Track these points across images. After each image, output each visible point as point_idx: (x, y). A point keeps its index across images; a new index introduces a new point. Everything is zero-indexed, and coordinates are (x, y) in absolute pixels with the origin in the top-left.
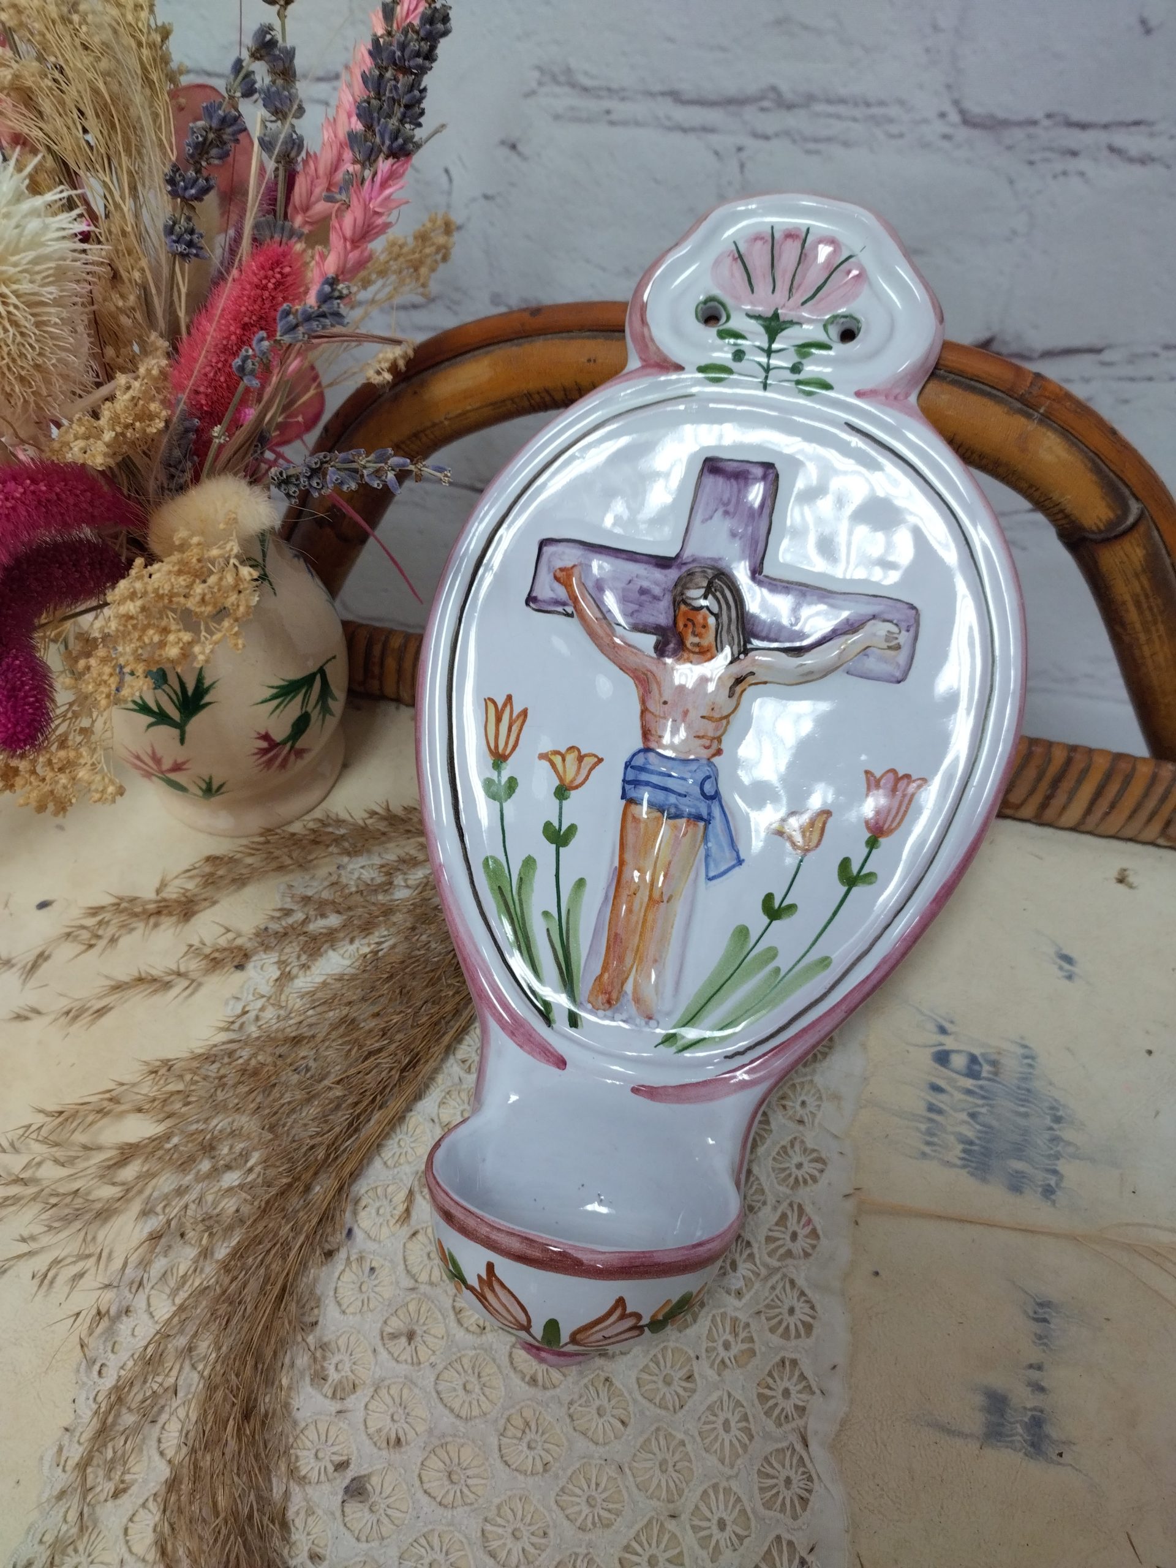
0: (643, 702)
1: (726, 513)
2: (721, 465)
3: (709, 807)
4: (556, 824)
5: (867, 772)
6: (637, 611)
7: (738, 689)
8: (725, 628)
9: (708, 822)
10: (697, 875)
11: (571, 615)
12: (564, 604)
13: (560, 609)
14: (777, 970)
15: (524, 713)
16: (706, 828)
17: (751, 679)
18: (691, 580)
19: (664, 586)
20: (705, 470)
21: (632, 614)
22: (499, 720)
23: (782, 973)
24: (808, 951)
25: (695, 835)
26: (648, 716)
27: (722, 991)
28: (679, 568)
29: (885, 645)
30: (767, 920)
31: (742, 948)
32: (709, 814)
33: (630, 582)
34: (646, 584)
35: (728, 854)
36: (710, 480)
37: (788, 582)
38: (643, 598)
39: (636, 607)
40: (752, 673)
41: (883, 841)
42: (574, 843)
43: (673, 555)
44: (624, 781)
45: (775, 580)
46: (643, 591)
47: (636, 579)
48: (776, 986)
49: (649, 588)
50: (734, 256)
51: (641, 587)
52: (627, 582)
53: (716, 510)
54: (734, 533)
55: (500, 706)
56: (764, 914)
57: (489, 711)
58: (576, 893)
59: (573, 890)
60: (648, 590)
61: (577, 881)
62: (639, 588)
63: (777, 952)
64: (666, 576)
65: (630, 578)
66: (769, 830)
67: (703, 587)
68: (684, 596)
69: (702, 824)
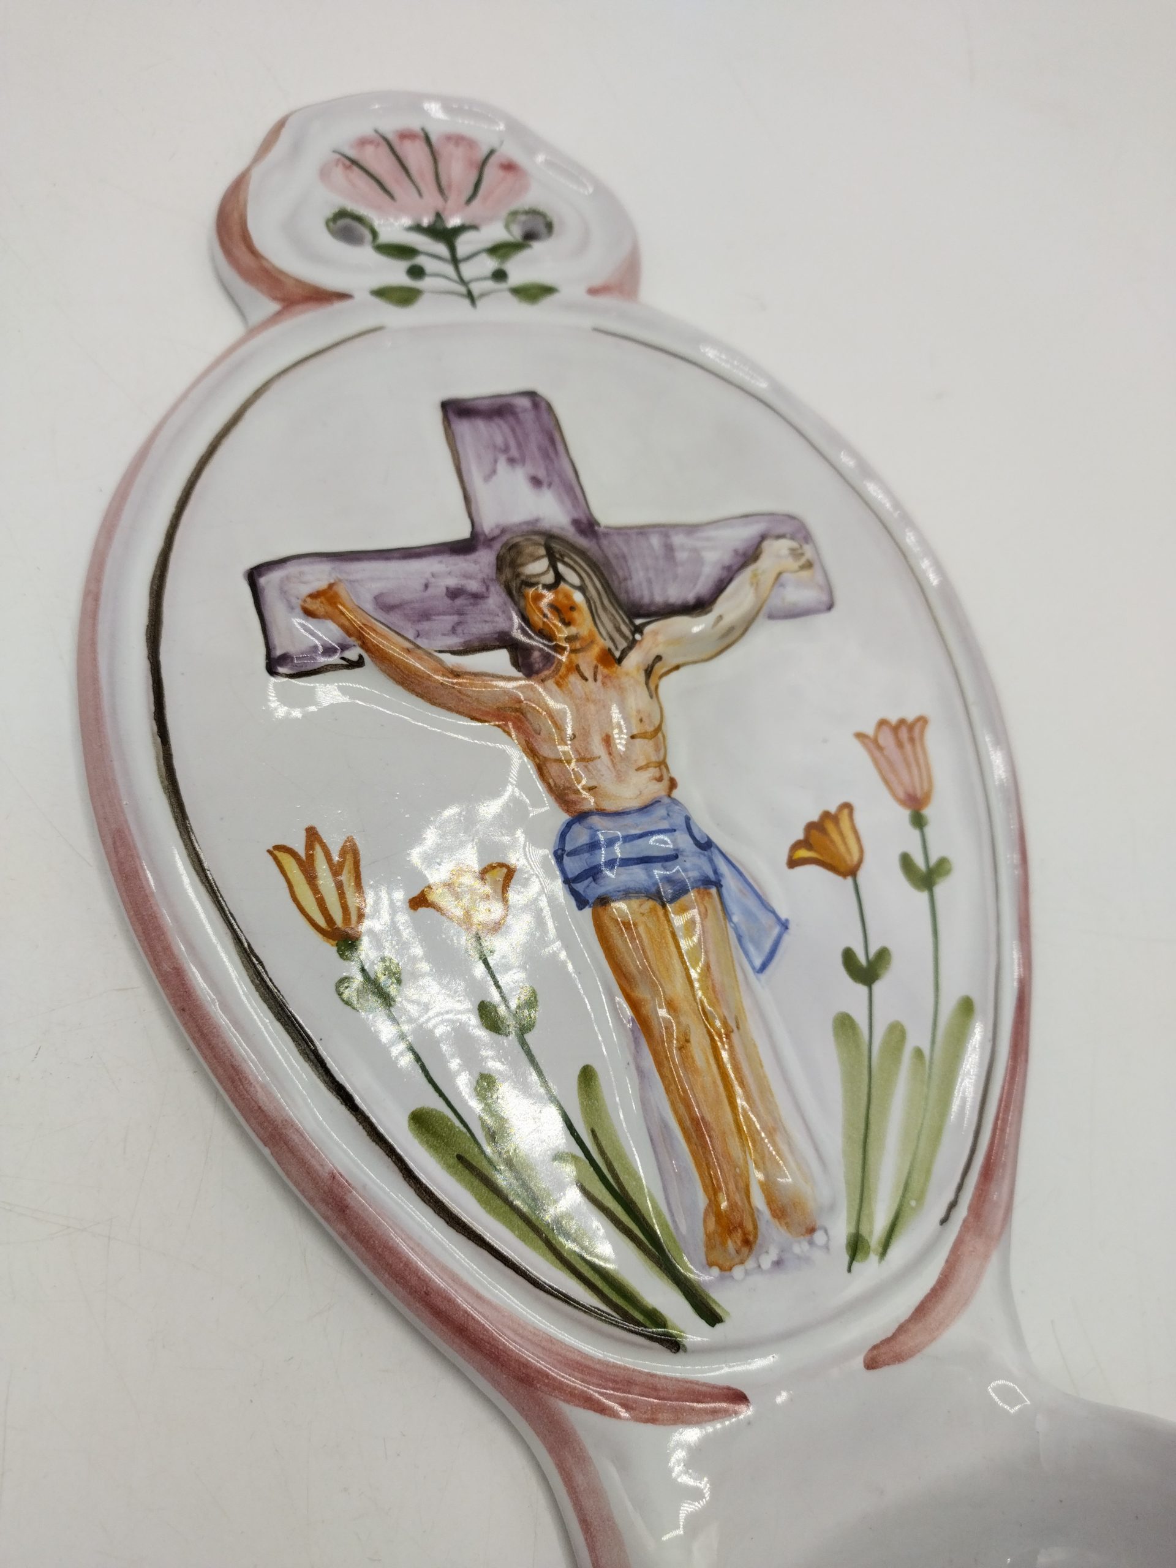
0: (534, 753)
1: (512, 461)
2: (467, 405)
3: (711, 861)
4: (497, 1001)
5: (857, 736)
6: (459, 623)
7: (652, 685)
9: (718, 885)
11: (359, 663)
12: (340, 649)
13: (335, 659)
14: (918, 1053)
15: (351, 847)
16: (720, 895)
18: (519, 553)
19: (480, 576)
20: (452, 416)
21: (454, 631)
22: (310, 875)
23: (927, 1052)
24: (937, 1003)
25: (714, 910)
28: (488, 546)
29: (795, 565)
30: (862, 989)
31: (858, 1046)
32: (715, 872)
33: (426, 586)
34: (452, 582)
35: (766, 919)
36: (463, 427)
38: (459, 602)
39: (456, 618)
40: (659, 658)
41: (928, 812)
43: (467, 535)
44: (567, 881)
46: (454, 594)
47: (433, 580)
48: (930, 1077)
49: (460, 587)
50: (344, 165)
51: (447, 588)
52: (422, 588)
53: (496, 461)
54: (536, 482)
55: (302, 853)
56: (856, 982)
57: (286, 867)
58: (588, 1096)
59: (581, 1095)
60: (459, 589)
61: (580, 1077)
62: (444, 590)
63: (902, 1026)
64: (476, 562)
65: (423, 581)
66: (793, 863)
67: (543, 557)
68: (523, 578)
69: (714, 890)
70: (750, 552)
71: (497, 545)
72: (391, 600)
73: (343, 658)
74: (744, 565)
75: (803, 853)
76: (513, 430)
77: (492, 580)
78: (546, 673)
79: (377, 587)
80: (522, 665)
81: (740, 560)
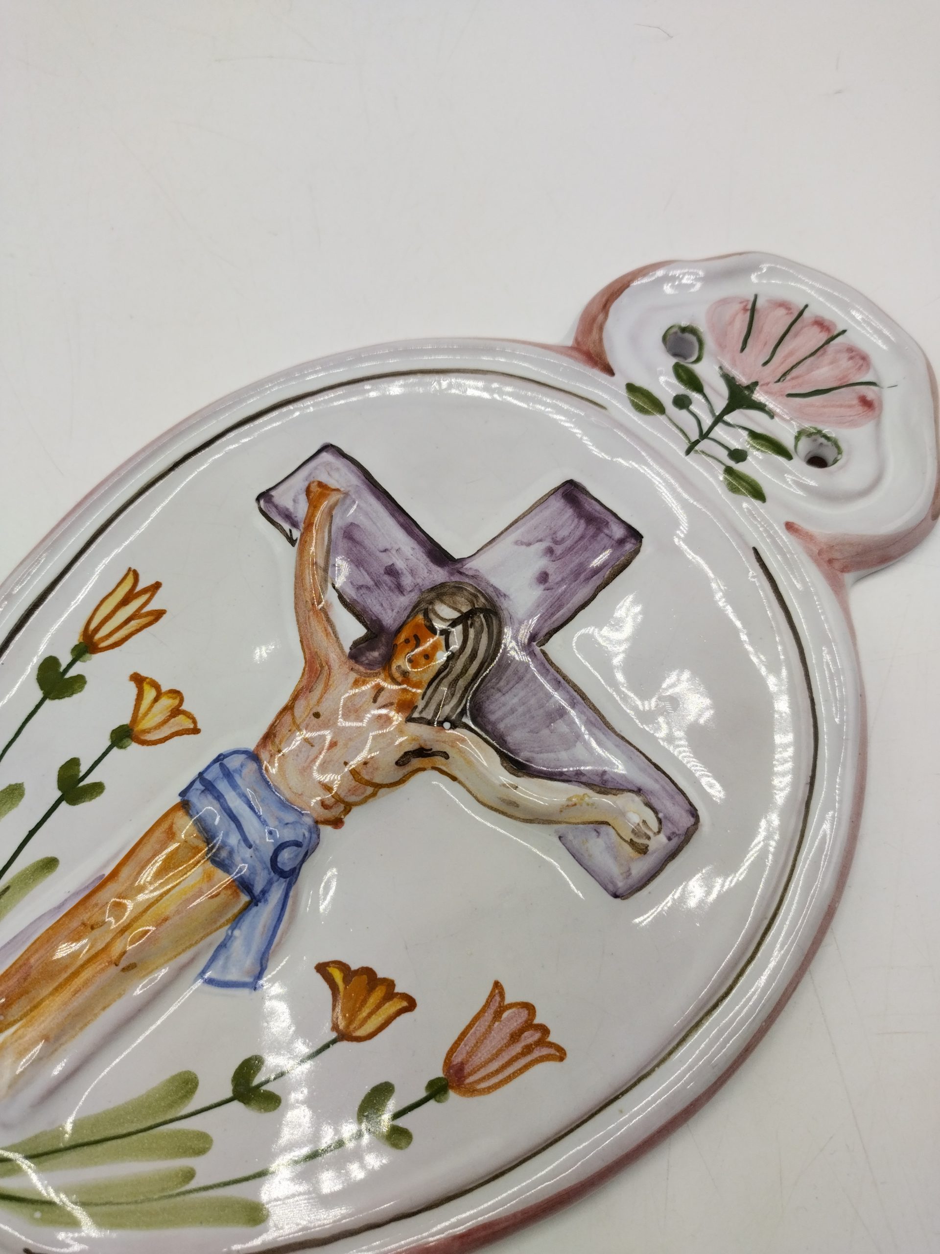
0: (295, 697)
1: (550, 551)
2: (582, 497)
3: (270, 883)
4: (83, 769)
5: (497, 985)
6: (368, 588)
7: (416, 763)
8: (451, 677)
9: (255, 900)
10: (192, 961)
11: (292, 542)
12: (295, 524)
13: (287, 527)
14: (190, 1175)
15: (159, 614)
16: (247, 908)
17: (439, 761)
18: (453, 594)
19: (419, 581)
20: (561, 491)
21: (360, 588)
22: (125, 602)
23: (193, 1185)
25: (225, 906)
26: (288, 718)
27: (100, 1148)
28: (452, 574)
29: (628, 836)
30: (227, 1091)
31: (171, 1106)
32: (264, 892)
33: (385, 550)
34: (400, 564)
35: (249, 962)
36: (557, 504)
37: (565, 677)
38: (387, 578)
39: (371, 583)
40: (446, 756)
41: (453, 1096)
42: (85, 808)
43: (457, 556)
44: (201, 775)
45: (551, 663)
46: (391, 571)
47: (394, 552)
48: (171, 1196)
49: (400, 572)
50: (746, 306)
51: (393, 564)
52: (382, 549)
53: (541, 540)
54: (543, 578)
55: (139, 588)
56: (233, 1081)
57: (123, 585)
58: (34, 872)
59: (33, 865)
60: (398, 572)
61: (47, 859)
62: (390, 563)
63: (208, 1149)
64: (430, 572)
65: (389, 547)
66: (322, 968)
67: (459, 611)
68: (430, 607)
69: (245, 898)
70: (610, 785)
71: (456, 578)
72: (357, 535)
73: (290, 531)
74: (589, 785)
75: (338, 976)
76: (582, 537)
77: (420, 590)
78: (362, 669)
79: (362, 520)
80: (360, 649)
81: (597, 780)
